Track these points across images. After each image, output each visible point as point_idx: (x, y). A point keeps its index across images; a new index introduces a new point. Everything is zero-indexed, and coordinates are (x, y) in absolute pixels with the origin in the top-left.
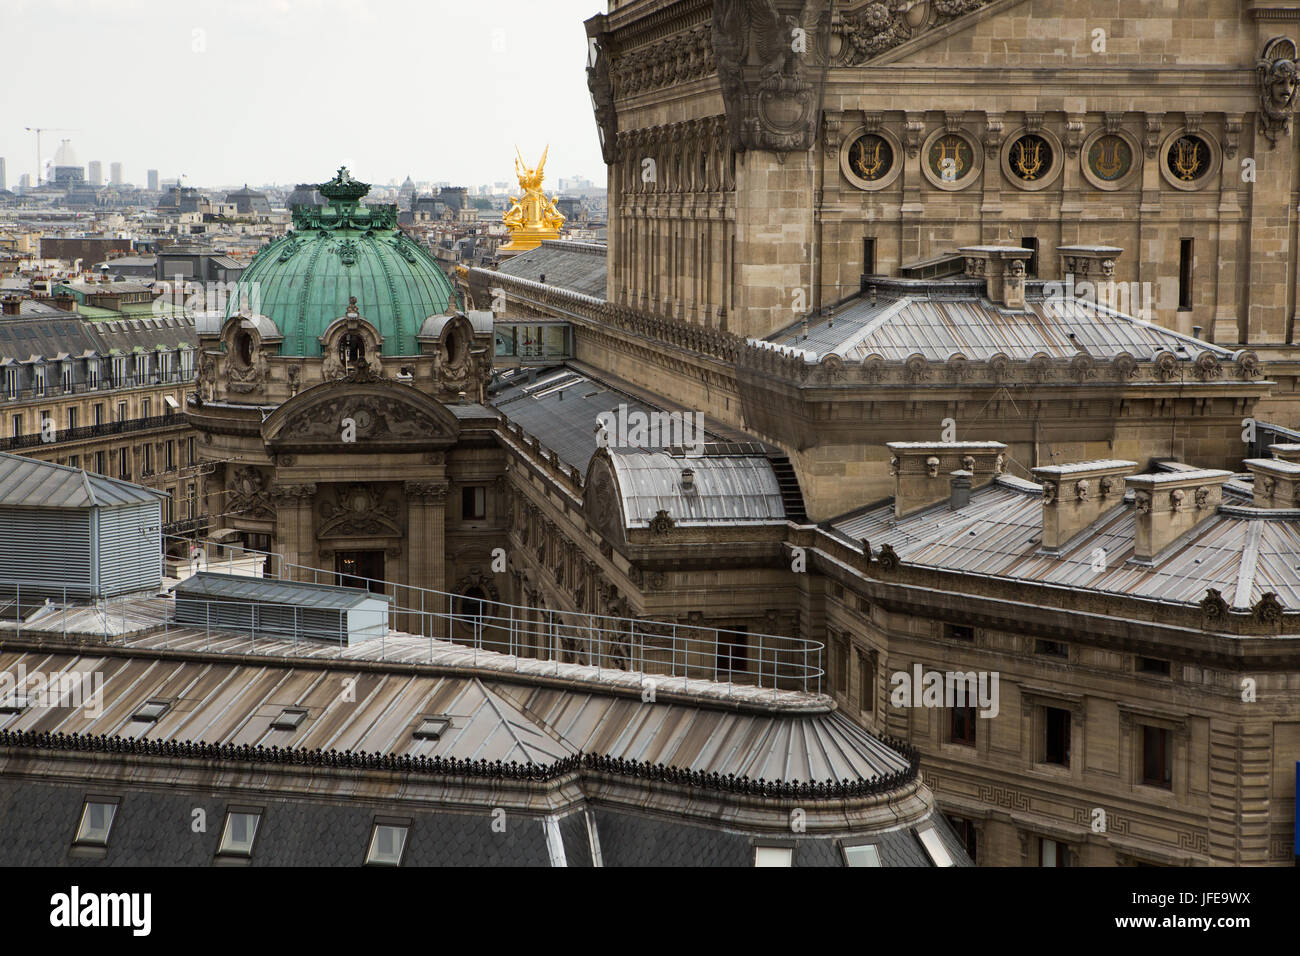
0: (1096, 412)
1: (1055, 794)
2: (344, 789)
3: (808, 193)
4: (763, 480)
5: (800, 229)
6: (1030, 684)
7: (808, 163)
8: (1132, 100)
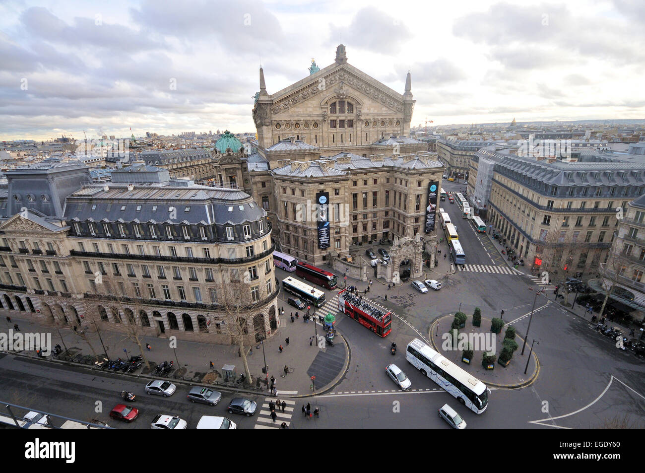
0: (303, 155)
1: (294, 198)
2: (183, 203)
3: (271, 130)
4: (266, 165)
5: (270, 135)
6: (291, 187)
7: (270, 127)
8: (308, 118)
